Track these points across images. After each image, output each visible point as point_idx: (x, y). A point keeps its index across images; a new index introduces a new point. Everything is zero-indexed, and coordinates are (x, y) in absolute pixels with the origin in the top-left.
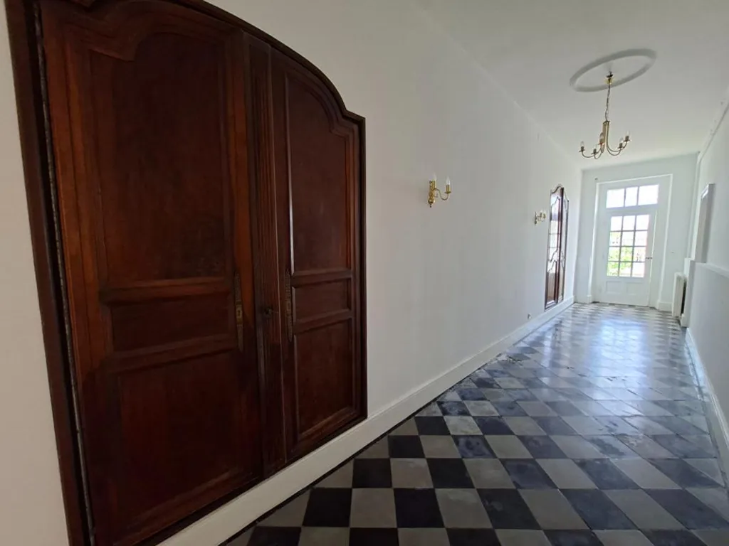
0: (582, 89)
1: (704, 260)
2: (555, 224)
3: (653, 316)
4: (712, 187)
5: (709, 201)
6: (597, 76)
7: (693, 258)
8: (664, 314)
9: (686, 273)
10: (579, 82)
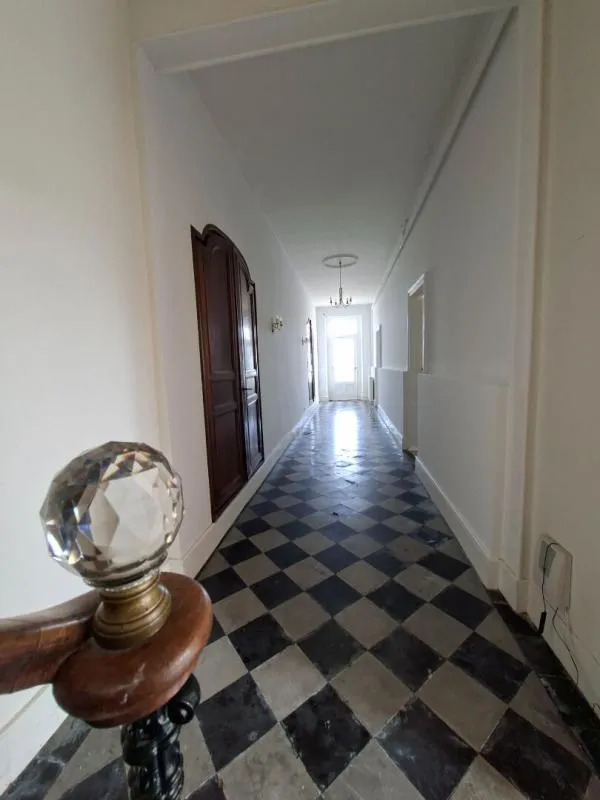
0: (328, 266)
1: (381, 366)
2: (309, 344)
3: (361, 404)
4: (381, 327)
5: (379, 333)
6: (335, 261)
7: (375, 365)
8: (366, 402)
9: (373, 375)
10: (326, 262)
